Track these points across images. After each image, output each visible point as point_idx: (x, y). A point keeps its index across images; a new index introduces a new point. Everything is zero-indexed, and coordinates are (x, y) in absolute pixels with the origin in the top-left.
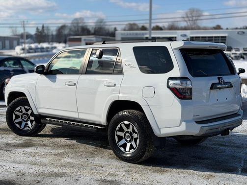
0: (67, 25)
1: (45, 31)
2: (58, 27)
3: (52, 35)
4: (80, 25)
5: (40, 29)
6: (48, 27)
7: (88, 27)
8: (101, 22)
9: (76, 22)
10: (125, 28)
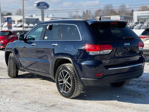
0: (101, 9)
1: (88, 14)
2: (96, 11)
3: (93, 16)
4: (110, 9)
5: (85, 12)
6: (90, 11)
7: (115, 10)
8: (123, 6)
9: (107, 7)
10: (139, 9)
